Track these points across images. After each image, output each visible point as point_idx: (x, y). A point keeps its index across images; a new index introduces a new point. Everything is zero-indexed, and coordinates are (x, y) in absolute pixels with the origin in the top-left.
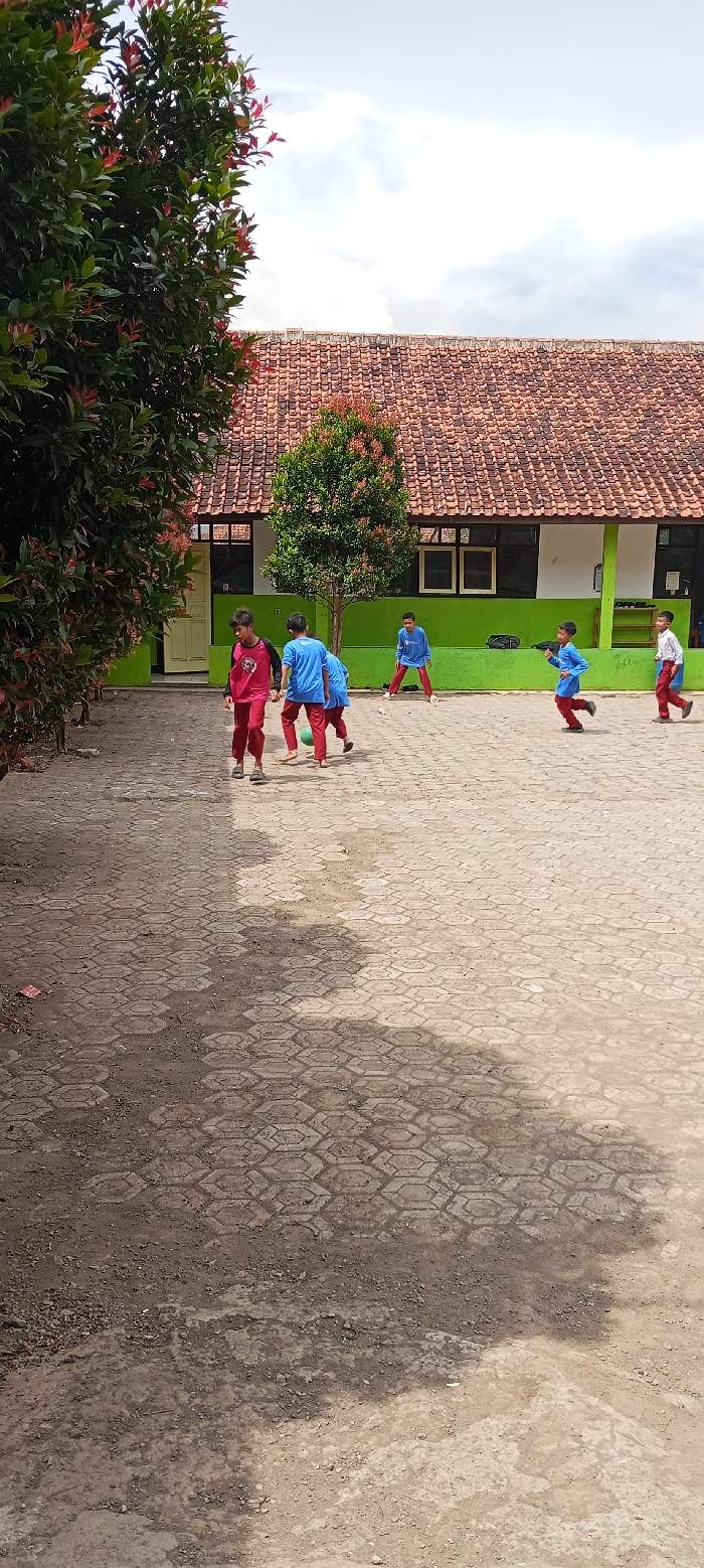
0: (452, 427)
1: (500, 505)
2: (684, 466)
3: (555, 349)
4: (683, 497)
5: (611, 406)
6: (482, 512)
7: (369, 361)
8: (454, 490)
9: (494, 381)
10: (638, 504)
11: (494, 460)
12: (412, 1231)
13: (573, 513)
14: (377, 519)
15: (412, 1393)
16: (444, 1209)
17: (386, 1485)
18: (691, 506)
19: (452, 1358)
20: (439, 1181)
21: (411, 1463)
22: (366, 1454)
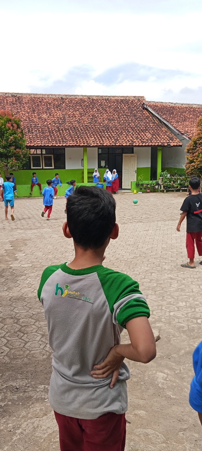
0: (37, 120)
1: (53, 143)
2: (104, 131)
3: (66, 98)
4: (104, 140)
5: (83, 114)
6: (48, 144)
7: (11, 100)
8: (39, 138)
9: (49, 106)
10: (92, 142)
11: (50, 129)
12: (34, 357)
13: (74, 145)
14: (17, 147)
15: (34, 404)
16: (43, 349)
17: (27, 433)
18: (106, 142)
19: (46, 393)
20: (42, 341)
21: (34, 425)
22: (20, 425)
